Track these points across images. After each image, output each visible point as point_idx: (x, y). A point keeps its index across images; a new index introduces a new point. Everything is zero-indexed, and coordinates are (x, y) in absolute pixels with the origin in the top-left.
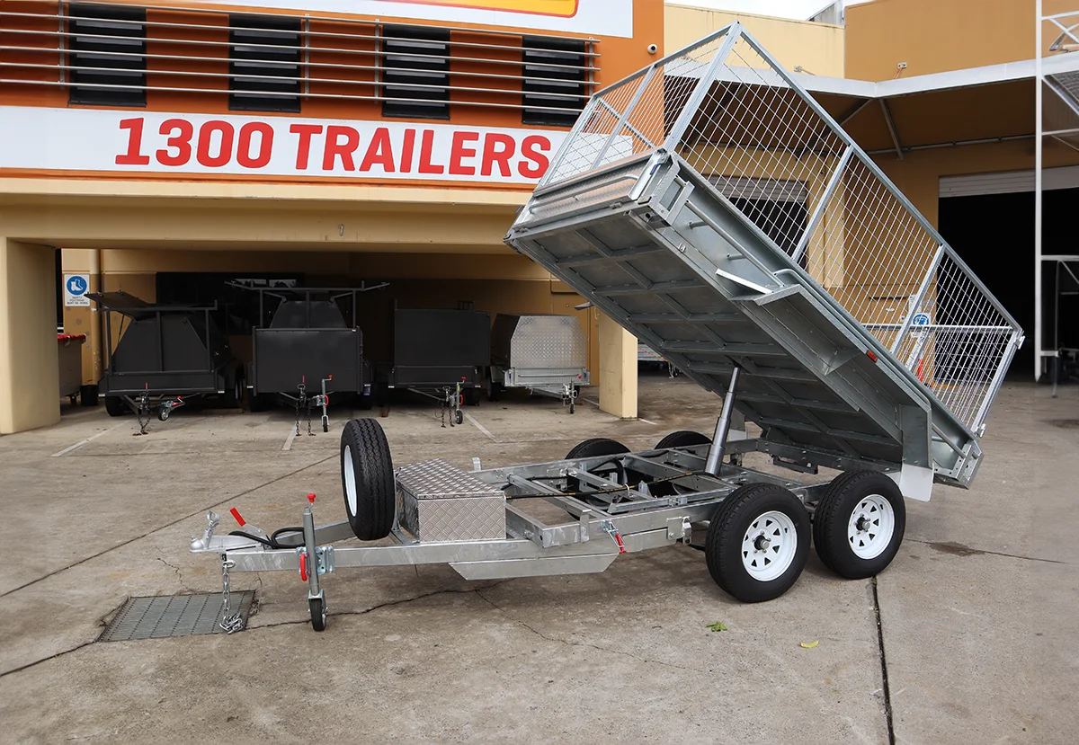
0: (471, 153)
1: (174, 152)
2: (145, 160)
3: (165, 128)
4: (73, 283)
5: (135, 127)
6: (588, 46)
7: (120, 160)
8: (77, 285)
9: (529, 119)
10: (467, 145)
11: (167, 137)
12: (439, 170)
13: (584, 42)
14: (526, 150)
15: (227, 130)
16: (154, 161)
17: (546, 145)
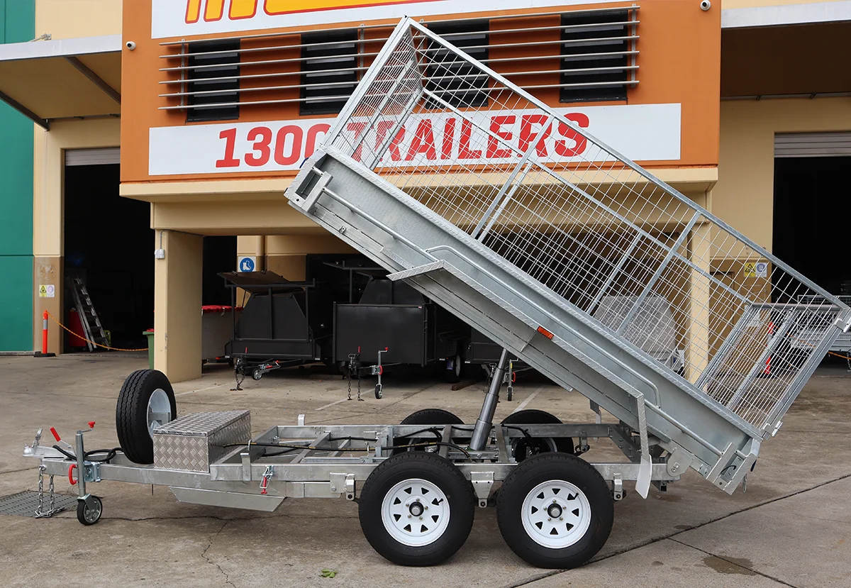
0: (508, 136)
1: (257, 155)
2: (236, 163)
3: (251, 136)
4: (245, 264)
5: (230, 136)
6: (631, 13)
7: (219, 164)
8: (247, 266)
9: (566, 97)
10: (504, 128)
11: (253, 142)
12: (478, 154)
13: (627, 10)
14: (563, 129)
15: (297, 132)
16: (243, 164)
17: (583, 121)
